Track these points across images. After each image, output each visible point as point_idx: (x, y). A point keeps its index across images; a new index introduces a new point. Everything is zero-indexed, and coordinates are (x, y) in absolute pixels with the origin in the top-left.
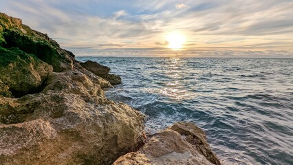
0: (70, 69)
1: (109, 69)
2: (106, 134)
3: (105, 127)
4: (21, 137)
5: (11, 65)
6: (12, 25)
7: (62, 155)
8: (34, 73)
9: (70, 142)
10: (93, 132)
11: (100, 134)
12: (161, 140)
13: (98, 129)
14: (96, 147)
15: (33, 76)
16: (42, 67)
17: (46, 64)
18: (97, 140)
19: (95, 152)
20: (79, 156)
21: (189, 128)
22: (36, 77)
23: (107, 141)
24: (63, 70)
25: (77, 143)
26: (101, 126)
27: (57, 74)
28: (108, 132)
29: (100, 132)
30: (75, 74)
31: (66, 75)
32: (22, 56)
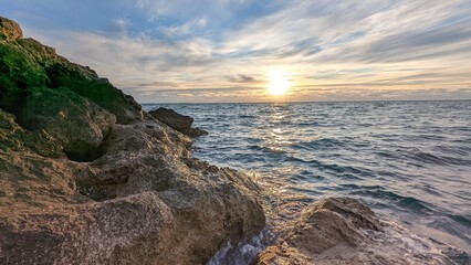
0: (139, 119)
1: (191, 120)
2: (228, 217)
3: (228, 205)
4: (136, 218)
5: (61, 113)
6: (48, 55)
7: (179, 250)
8: (94, 126)
9: (186, 229)
10: (213, 214)
11: (221, 217)
12: (315, 226)
13: (219, 209)
14: (216, 238)
15: (92, 130)
16: (101, 117)
17: (106, 112)
18: (218, 227)
20: (195, 252)
21: (351, 207)
22: (96, 131)
23: (229, 228)
24: (130, 121)
25: (193, 231)
26: (222, 204)
27: (124, 127)
28: (232, 214)
29: (221, 213)
30: (149, 127)
31: (136, 127)
32: (75, 100)
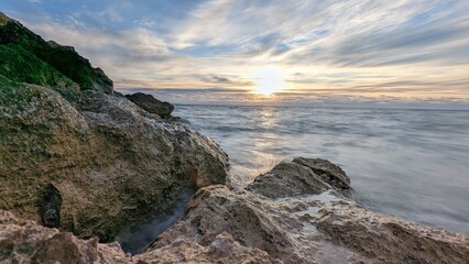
1: (171, 107)
2: (178, 163)
9: (112, 156)
10: (155, 151)
11: (167, 159)
13: (164, 149)
14: (159, 182)
18: (162, 169)
19: (158, 192)
20: (127, 191)
23: (179, 175)
25: (125, 164)
26: (170, 145)
28: (182, 160)
29: (167, 154)
